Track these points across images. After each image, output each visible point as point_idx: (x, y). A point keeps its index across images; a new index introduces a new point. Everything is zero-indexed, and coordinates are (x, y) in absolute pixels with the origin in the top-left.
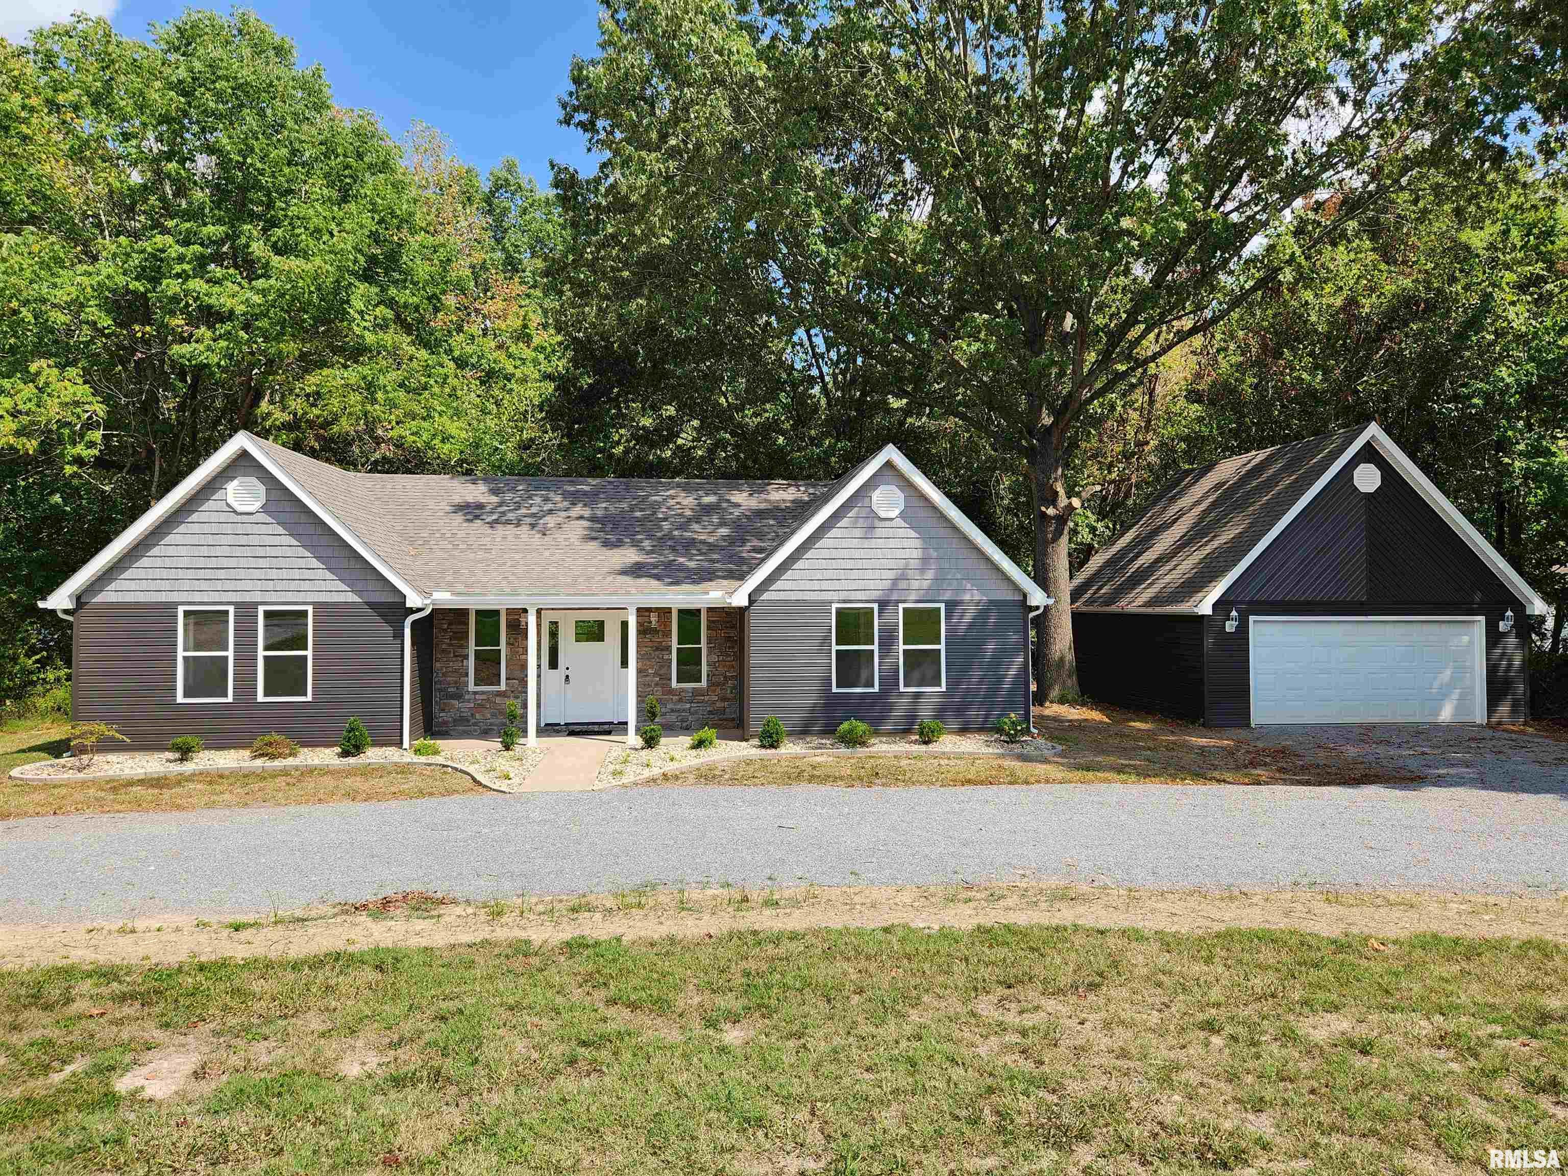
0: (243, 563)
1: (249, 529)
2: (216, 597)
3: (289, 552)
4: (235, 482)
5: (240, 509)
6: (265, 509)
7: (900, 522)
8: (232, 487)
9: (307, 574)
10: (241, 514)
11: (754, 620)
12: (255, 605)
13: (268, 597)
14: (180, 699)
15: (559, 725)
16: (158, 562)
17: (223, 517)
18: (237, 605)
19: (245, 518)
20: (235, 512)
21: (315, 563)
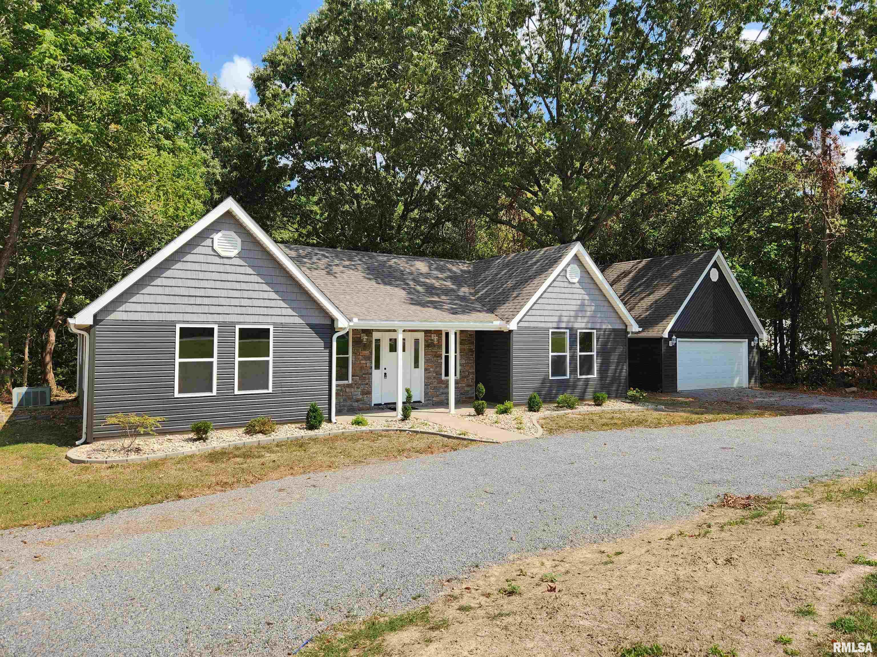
0: (224, 293)
1: (229, 269)
2: (203, 318)
3: (256, 287)
4: (220, 234)
5: (223, 254)
6: (240, 256)
7: (577, 285)
8: (217, 237)
9: (267, 303)
10: (223, 257)
11: (515, 338)
12: (233, 324)
13: (241, 319)
14: (177, 395)
15: (380, 404)
16: (159, 290)
17: (210, 259)
18: (221, 324)
19: (226, 261)
20: (219, 256)
21: (273, 295)
